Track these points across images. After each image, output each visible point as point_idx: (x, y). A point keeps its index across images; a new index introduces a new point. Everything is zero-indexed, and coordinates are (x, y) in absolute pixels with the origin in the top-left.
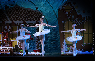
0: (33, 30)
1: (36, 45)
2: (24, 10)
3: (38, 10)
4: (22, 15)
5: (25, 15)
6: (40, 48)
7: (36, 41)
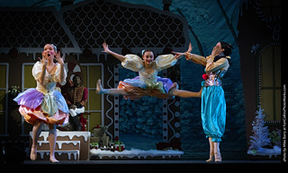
1: (165, 126)
2: (123, 9)
3: (171, 8)
4: (119, 28)
5: (128, 28)
6: (177, 135)
7: (165, 114)
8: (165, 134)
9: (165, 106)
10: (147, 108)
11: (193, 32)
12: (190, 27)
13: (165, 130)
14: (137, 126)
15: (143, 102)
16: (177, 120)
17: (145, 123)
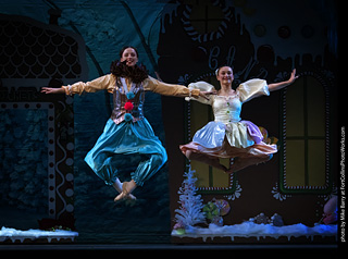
0: (37, 119)
1: (52, 194)
3: (61, 21)
6: (69, 208)
7: (52, 177)
8: (52, 206)
9: (51, 165)
10: (25, 167)
11: (92, 56)
12: (88, 50)
13: (52, 200)
14: (11, 195)
15: (19, 159)
16: (69, 185)
17: (21, 190)
